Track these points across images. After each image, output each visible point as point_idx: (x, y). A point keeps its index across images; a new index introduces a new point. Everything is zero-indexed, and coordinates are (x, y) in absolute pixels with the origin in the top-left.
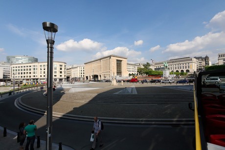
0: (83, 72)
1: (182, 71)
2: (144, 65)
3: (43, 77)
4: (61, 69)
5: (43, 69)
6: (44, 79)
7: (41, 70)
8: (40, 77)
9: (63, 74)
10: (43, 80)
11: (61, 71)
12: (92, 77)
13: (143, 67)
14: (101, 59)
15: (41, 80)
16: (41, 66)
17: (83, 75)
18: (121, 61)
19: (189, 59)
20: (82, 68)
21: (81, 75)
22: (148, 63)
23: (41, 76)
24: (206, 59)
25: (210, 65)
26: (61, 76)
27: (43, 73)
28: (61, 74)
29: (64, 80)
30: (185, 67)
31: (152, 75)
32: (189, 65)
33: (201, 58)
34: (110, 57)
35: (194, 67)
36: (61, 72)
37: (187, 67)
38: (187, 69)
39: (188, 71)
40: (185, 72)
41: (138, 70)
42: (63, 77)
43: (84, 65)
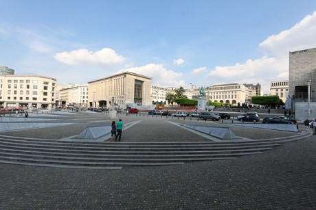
0: (86, 95)
1: (228, 101)
2: (176, 91)
3: (12, 100)
4: (46, 88)
5: (12, 86)
6: (15, 103)
7: (10, 88)
8: (7, 100)
9: (49, 97)
10: (12, 105)
11: (45, 91)
12: (98, 104)
13: (175, 93)
14: (111, 77)
15: (9, 105)
16: (9, 81)
17: (85, 99)
18: (142, 82)
19: (237, 86)
20: (86, 88)
21: (82, 99)
22: (181, 88)
23: (9, 98)
24: (257, 87)
25: (262, 95)
26: (45, 99)
27: (12, 92)
28: (45, 97)
29: (50, 106)
30: (231, 97)
31: (186, 105)
32: (237, 94)
33: (251, 85)
34: (125, 74)
35: (242, 97)
36: (45, 94)
37: (234, 97)
38: (234, 99)
39: (234, 102)
40: (231, 103)
41: (168, 96)
42: (49, 101)
43: (88, 85)
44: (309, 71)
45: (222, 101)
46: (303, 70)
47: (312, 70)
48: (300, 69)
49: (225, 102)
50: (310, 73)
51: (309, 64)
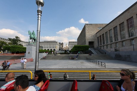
19: (55, 42)
24: (62, 44)
37: (54, 47)
39: (54, 50)
44: (93, 34)
45: (48, 49)
46: (91, 34)
47: (94, 34)
48: (90, 33)
49: (50, 50)
50: (94, 36)
51: (93, 31)
